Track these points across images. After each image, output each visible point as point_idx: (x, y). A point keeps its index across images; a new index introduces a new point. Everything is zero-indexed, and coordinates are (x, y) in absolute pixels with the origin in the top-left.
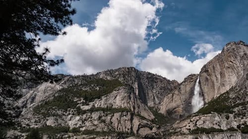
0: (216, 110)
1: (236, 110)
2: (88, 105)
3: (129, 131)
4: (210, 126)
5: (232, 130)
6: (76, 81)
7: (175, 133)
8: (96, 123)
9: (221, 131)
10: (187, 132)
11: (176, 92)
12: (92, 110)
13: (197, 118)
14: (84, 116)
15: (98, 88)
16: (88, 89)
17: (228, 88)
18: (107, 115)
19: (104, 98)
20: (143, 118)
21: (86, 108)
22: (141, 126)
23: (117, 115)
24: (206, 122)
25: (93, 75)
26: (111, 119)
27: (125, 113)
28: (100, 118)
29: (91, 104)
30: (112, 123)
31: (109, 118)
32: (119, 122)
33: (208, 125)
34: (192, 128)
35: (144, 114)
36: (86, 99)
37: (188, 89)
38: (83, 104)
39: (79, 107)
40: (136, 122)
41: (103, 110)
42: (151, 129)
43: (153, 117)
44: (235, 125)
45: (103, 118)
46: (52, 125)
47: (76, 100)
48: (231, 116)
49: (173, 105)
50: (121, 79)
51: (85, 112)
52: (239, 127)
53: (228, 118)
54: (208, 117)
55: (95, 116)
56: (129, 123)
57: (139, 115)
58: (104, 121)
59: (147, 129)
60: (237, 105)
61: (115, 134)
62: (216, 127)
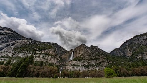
0: (78, 60)
1: (83, 60)
2: (39, 51)
3: (53, 63)
4: (77, 64)
5: (82, 66)
6: (36, 42)
7: (67, 65)
8: (41, 58)
9: (79, 66)
10: (71, 65)
11: (67, 53)
12: (41, 54)
13: (73, 61)
14: (37, 55)
15: (44, 47)
16: (40, 46)
17: (81, 55)
18: (46, 56)
19: (46, 50)
20: (58, 59)
21: (38, 52)
22: (57, 62)
23: (50, 57)
24: (76, 63)
25: (43, 42)
26: (47, 58)
27: (53, 57)
28: (43, 57)
29: (41, 51)
30: (47, 59)
31: (47, 57)
32: (50, 59)
33: (76, 64)
34: (72, 64)
35: (58, 58)
36: (39, 49)
37: (70, 53)
38: (38, 51)
39: (36, 52)
40: (56, 60)
41: (45, 54)
42: (60, 63)
43: (60, 59)
44: (83, 64)
45: (45, 57)
46: (21, 57)
47: (35, 49)
48: (82, 62)
49: (66, 57)
50: (52, 46)
51: (38, 54)
52: (84, 65)
53: (81, 62)
54: (76, 61)
55: (42, 56)
56: (53, 60)
57: (56, 58)
58: (45, 58)
59: (58, 63)
60: (83, 59)
61: (48, 64)
62: (79, 65)
